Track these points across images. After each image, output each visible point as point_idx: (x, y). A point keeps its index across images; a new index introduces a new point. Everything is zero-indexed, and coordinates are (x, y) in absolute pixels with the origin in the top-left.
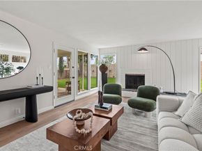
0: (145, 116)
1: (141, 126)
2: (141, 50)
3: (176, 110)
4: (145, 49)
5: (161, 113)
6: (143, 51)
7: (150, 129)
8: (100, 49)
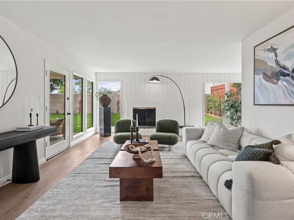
0: (169, 150)
1: (171, 159)
2: (153, 79)
3: (200, 137)
4: (157, 79)
5: (189, 142)
6: (155, 81)
7: (180, 159)
8: (96, 73)
